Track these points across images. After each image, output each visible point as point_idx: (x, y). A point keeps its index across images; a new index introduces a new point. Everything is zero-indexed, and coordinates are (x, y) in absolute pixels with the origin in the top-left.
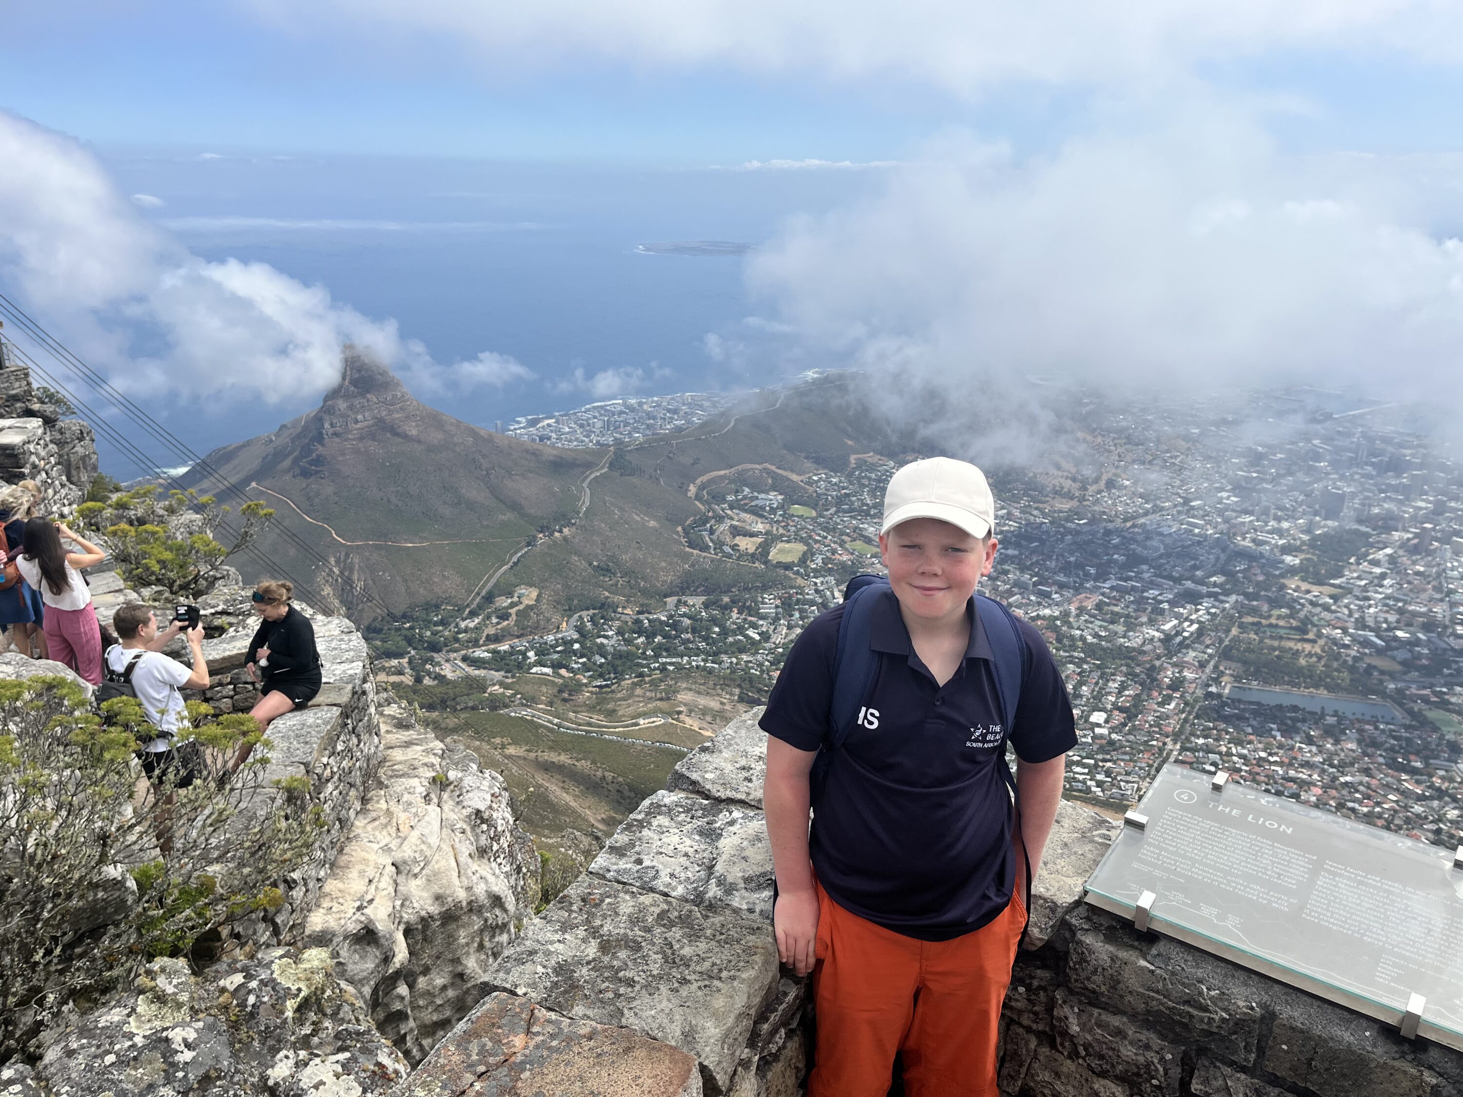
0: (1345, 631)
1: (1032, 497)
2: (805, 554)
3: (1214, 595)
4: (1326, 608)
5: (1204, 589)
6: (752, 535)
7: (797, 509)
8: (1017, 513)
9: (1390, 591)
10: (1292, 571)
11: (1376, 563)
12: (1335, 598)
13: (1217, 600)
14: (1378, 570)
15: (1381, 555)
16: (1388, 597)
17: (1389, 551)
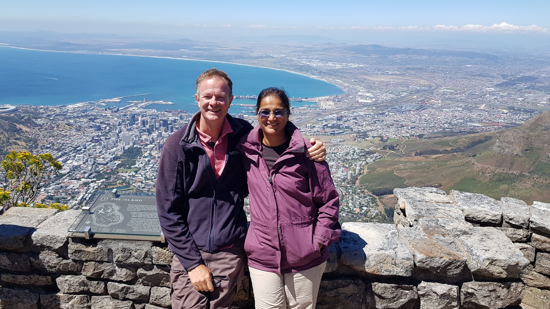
0: (142, 182)
3: (95, 181)
4: (134, 176)
5: (90, 180)
9: (152, 165)
10: (119, 166)
11: (145, 157)
12: (136, 172)
13: (96, 183)
14: (147, 159)
15: (146, 154)
16: (152, 167)
17: (148, 152)
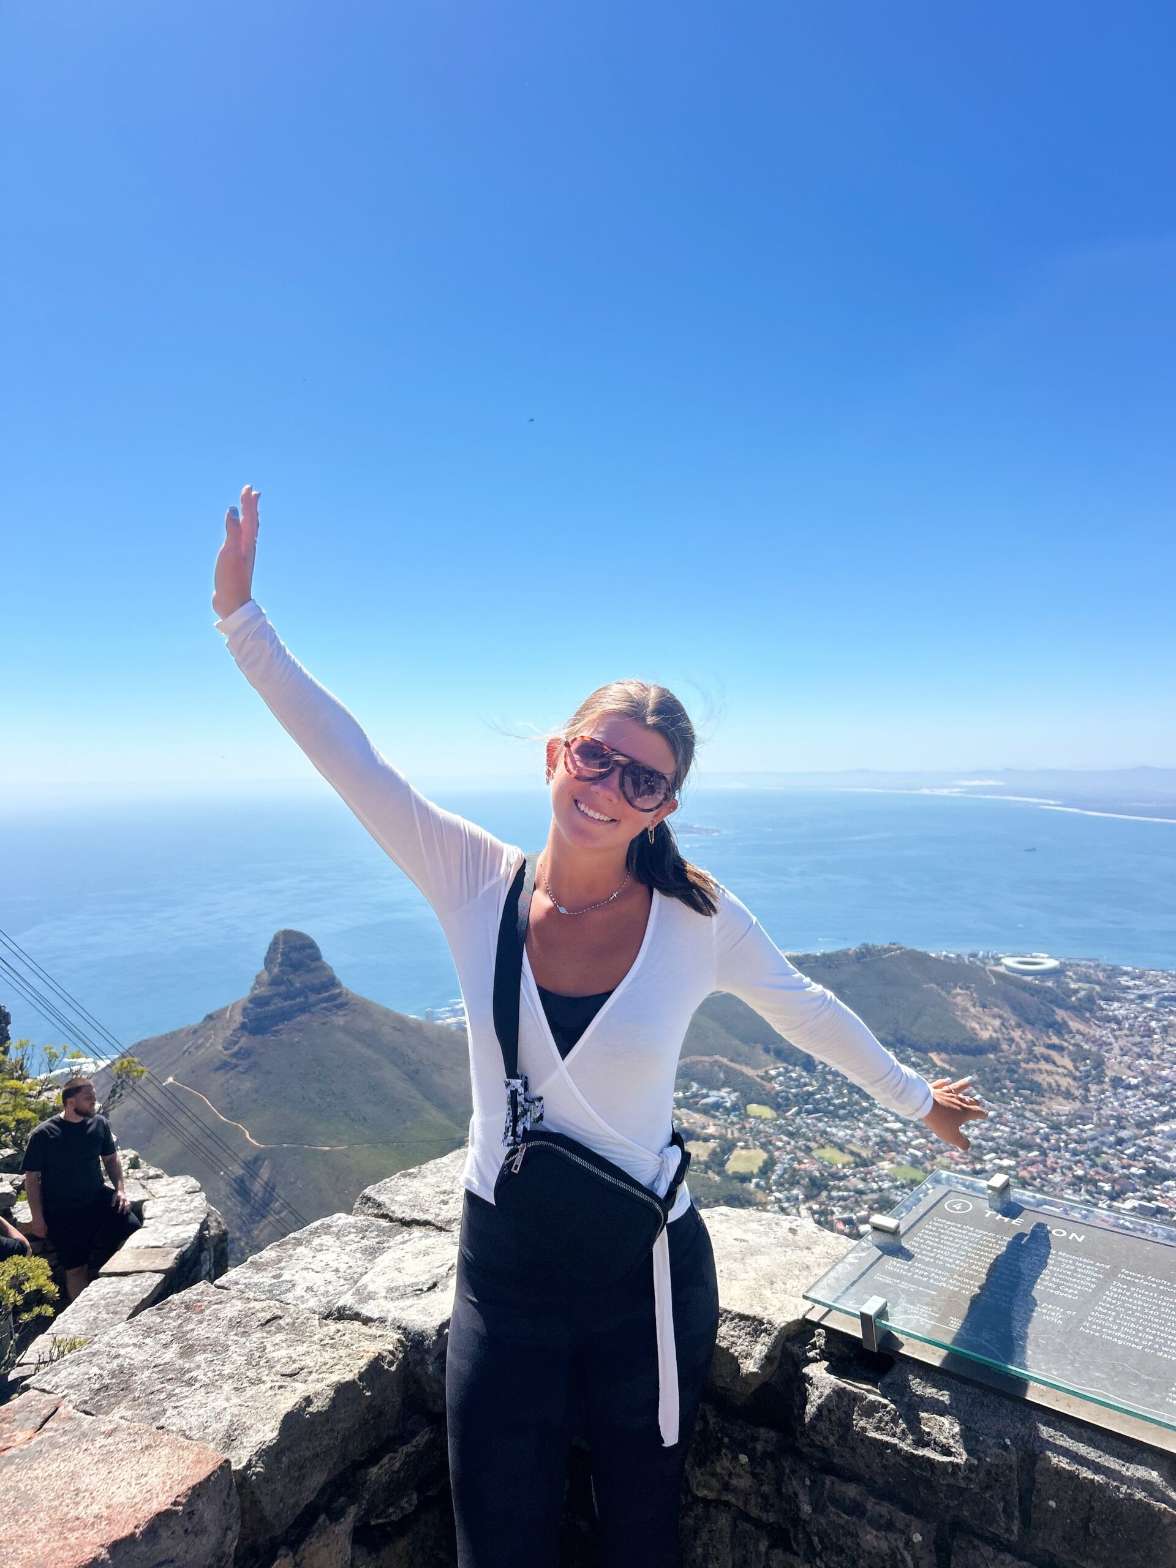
1: (1025, 1097)
2: (765, 1163)
6: (706, 1140)
7: (754, 1109)
8: (1009, 1116)
